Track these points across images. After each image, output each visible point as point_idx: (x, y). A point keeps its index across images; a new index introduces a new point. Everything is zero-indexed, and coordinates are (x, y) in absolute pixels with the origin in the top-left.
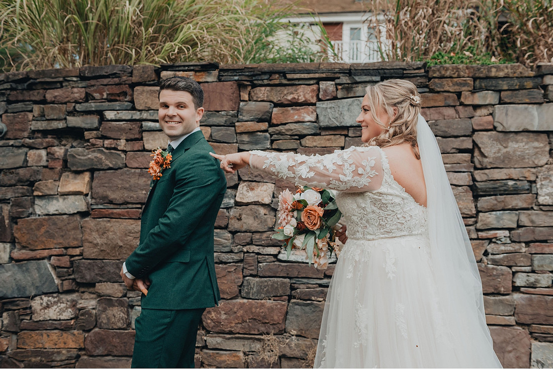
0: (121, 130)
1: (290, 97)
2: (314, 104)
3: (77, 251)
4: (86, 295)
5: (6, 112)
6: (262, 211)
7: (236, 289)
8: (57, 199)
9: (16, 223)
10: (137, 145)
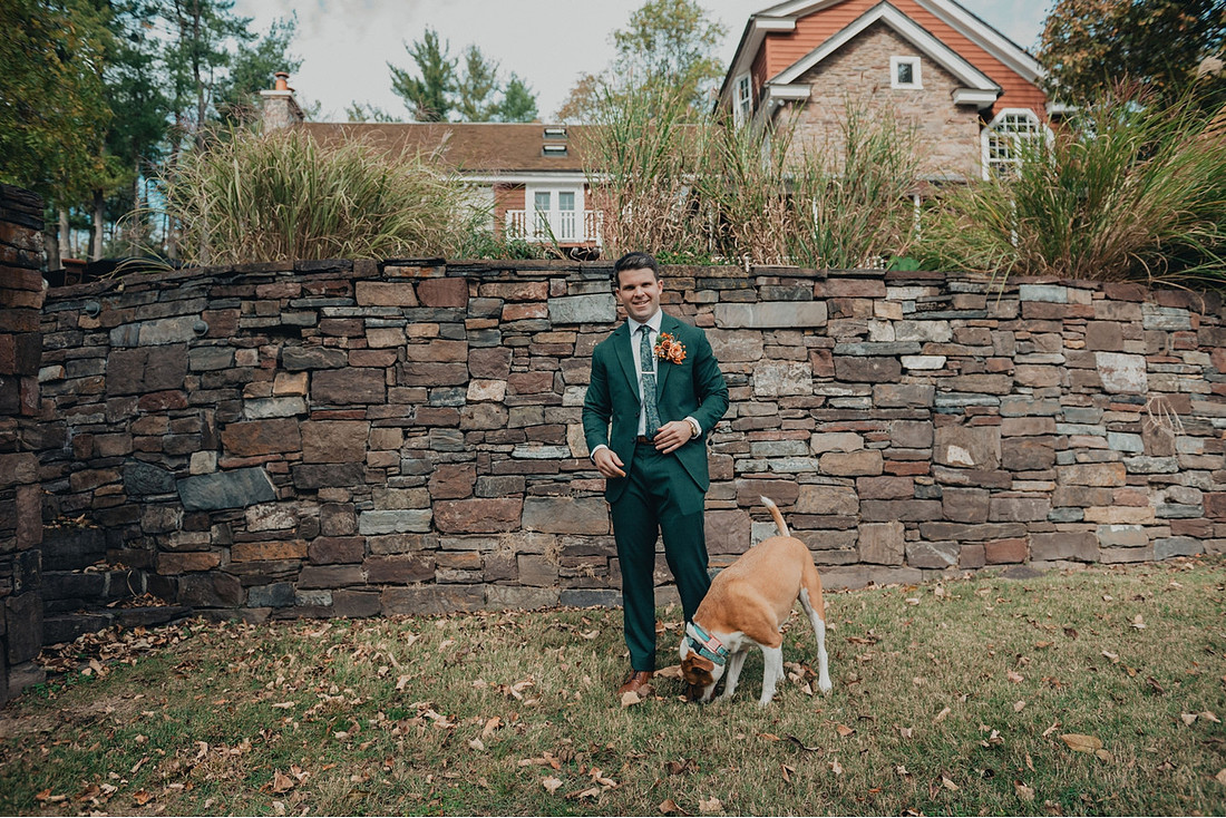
0: (341, 326)
1: (520, 294)
2: (546, 301)
3: (297, 456)
4: (306, 503)
5: (207, 308)
6: (495, 408)
7: (470, 488)
8: (271, 401)
9: (223, 429)
10: (361, 343)
